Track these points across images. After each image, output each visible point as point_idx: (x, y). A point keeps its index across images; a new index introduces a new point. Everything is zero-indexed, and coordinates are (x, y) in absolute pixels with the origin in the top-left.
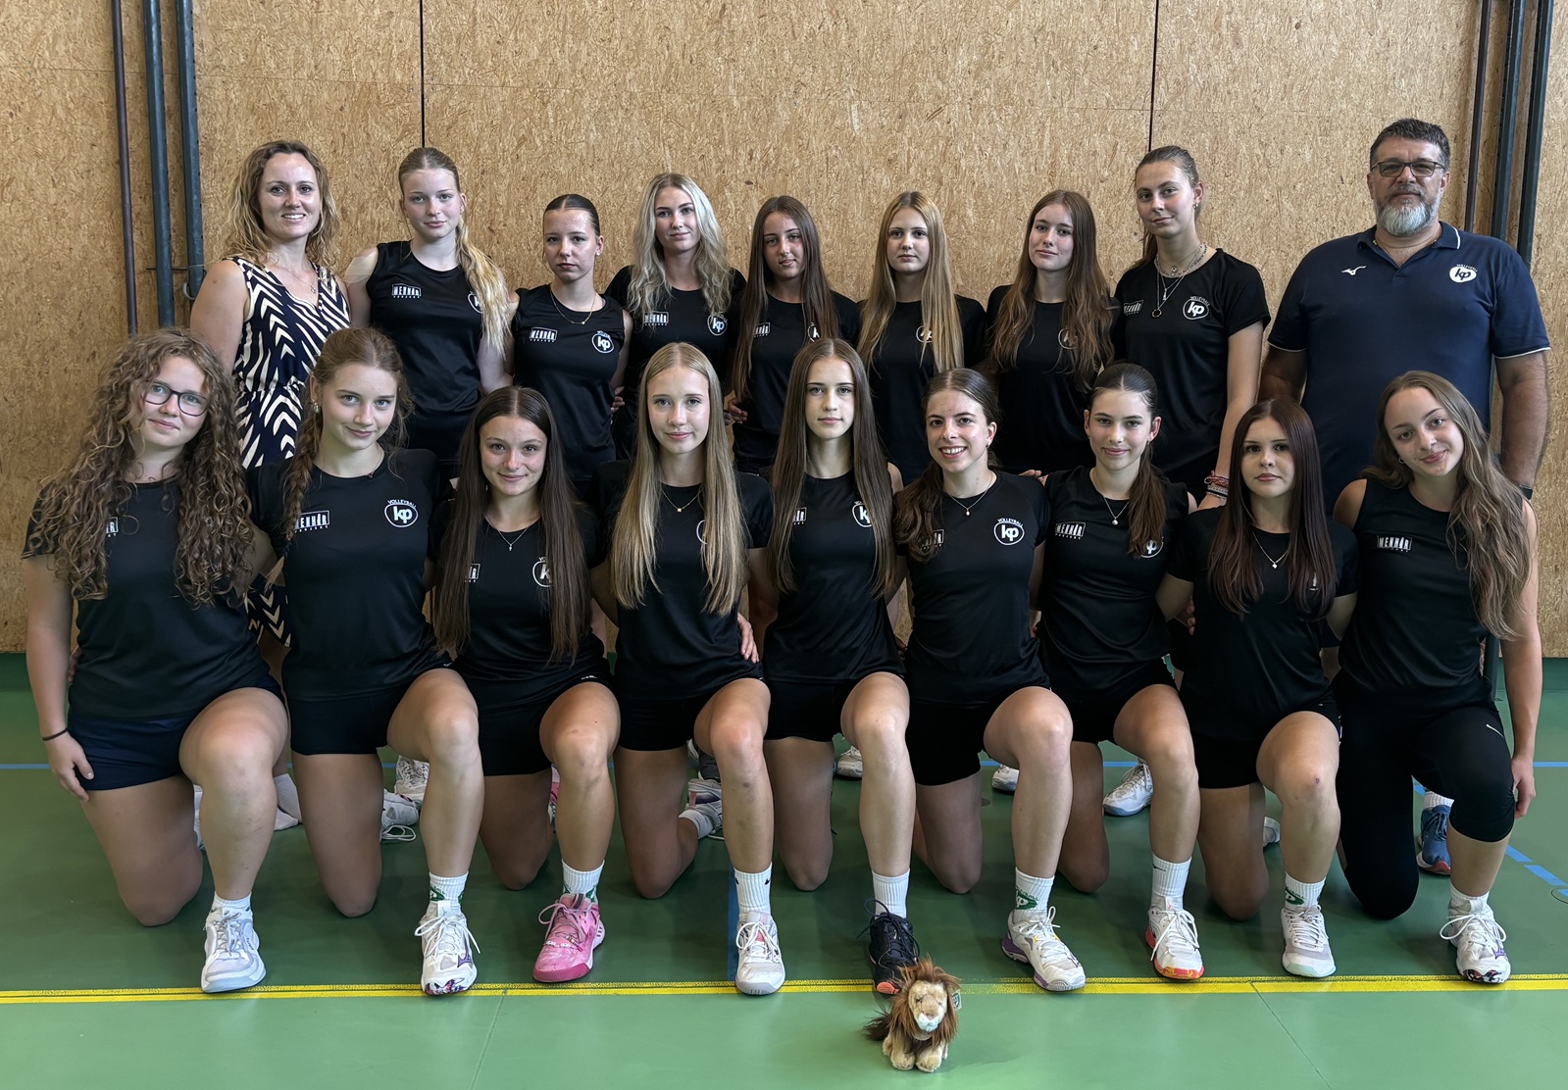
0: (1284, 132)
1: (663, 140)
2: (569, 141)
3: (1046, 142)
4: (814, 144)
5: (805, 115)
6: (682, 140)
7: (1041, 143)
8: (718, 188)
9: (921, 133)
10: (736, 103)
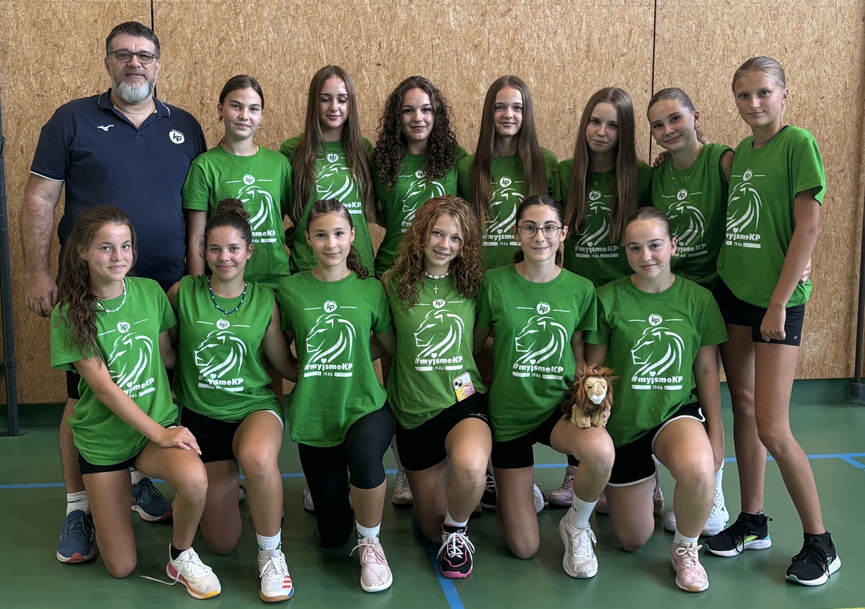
0: (746, 18)
1: (320, 37)
2: (255, 39)
3: (584, 29)
4: (423, 37)
5: (417, 16)
6: (333, 37)
7: (580, 30)
8: (357, 69)
9: (498, 26)
10: (369, 9)
